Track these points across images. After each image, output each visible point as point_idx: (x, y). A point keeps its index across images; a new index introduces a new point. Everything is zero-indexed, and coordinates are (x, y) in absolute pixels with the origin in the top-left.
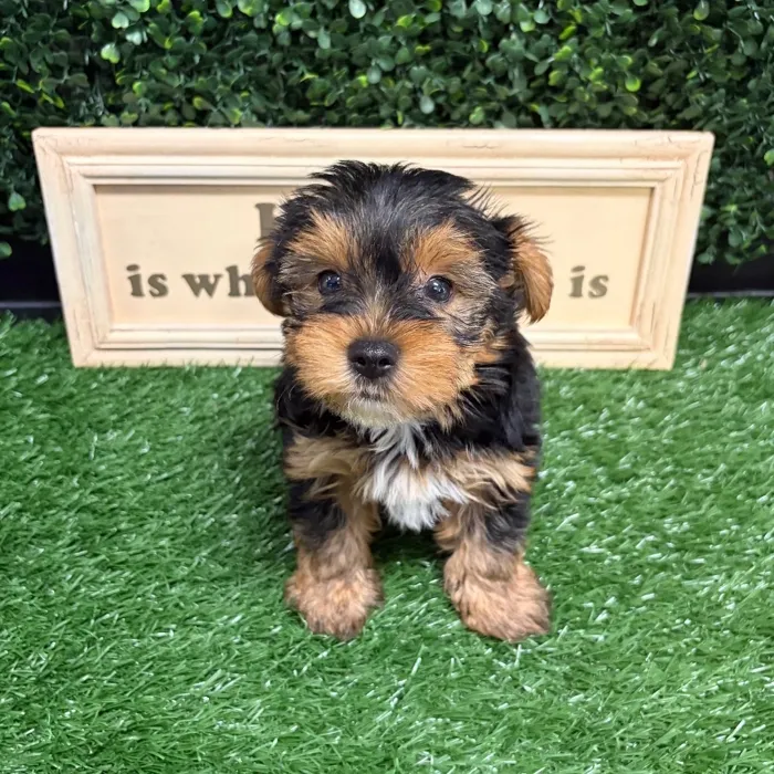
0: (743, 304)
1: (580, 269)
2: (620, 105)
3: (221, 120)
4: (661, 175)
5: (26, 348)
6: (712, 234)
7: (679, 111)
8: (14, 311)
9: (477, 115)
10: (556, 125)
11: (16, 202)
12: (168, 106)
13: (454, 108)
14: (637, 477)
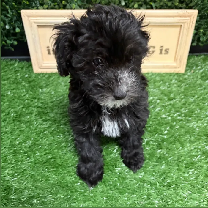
0: (203, 57)
1: (162, 47)
2: (173, 2)
3: (69, 7)
4: (184, 21)
5: (22, 68)
6: (196, 38)
7: (189, 4)
8: (19, 59)
9: (136, 6)
10: (157, 8)
11: (18, 30)
12: (56, 4)
13: (130, 4)
14: (175, 99)
